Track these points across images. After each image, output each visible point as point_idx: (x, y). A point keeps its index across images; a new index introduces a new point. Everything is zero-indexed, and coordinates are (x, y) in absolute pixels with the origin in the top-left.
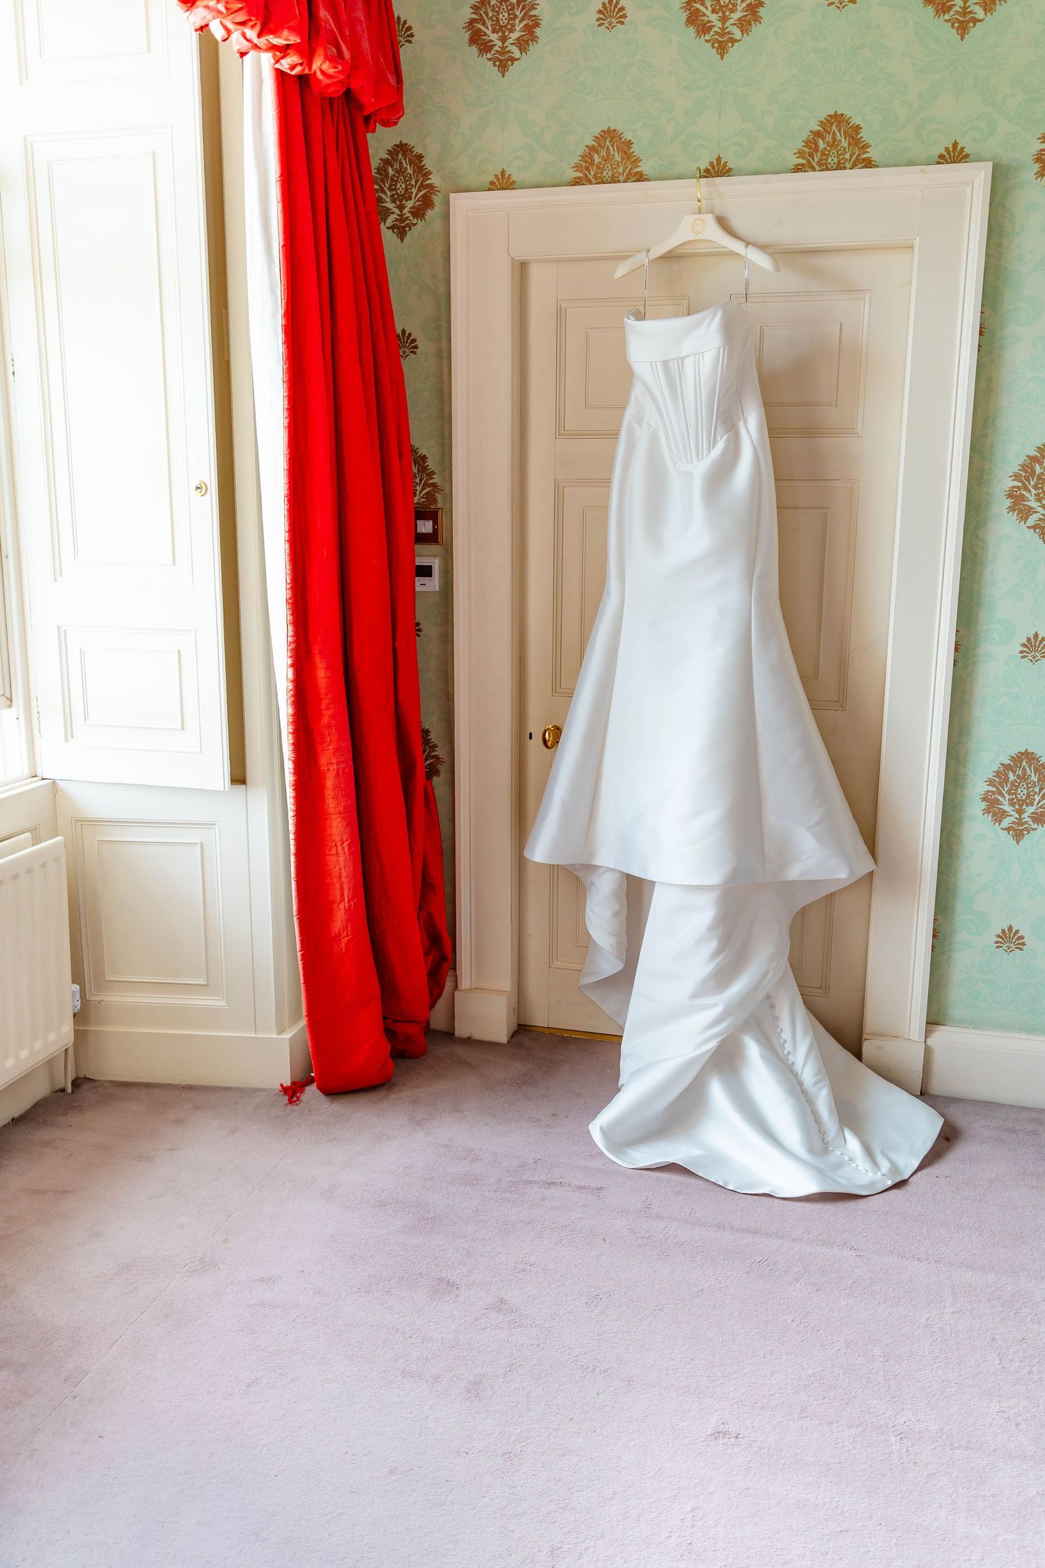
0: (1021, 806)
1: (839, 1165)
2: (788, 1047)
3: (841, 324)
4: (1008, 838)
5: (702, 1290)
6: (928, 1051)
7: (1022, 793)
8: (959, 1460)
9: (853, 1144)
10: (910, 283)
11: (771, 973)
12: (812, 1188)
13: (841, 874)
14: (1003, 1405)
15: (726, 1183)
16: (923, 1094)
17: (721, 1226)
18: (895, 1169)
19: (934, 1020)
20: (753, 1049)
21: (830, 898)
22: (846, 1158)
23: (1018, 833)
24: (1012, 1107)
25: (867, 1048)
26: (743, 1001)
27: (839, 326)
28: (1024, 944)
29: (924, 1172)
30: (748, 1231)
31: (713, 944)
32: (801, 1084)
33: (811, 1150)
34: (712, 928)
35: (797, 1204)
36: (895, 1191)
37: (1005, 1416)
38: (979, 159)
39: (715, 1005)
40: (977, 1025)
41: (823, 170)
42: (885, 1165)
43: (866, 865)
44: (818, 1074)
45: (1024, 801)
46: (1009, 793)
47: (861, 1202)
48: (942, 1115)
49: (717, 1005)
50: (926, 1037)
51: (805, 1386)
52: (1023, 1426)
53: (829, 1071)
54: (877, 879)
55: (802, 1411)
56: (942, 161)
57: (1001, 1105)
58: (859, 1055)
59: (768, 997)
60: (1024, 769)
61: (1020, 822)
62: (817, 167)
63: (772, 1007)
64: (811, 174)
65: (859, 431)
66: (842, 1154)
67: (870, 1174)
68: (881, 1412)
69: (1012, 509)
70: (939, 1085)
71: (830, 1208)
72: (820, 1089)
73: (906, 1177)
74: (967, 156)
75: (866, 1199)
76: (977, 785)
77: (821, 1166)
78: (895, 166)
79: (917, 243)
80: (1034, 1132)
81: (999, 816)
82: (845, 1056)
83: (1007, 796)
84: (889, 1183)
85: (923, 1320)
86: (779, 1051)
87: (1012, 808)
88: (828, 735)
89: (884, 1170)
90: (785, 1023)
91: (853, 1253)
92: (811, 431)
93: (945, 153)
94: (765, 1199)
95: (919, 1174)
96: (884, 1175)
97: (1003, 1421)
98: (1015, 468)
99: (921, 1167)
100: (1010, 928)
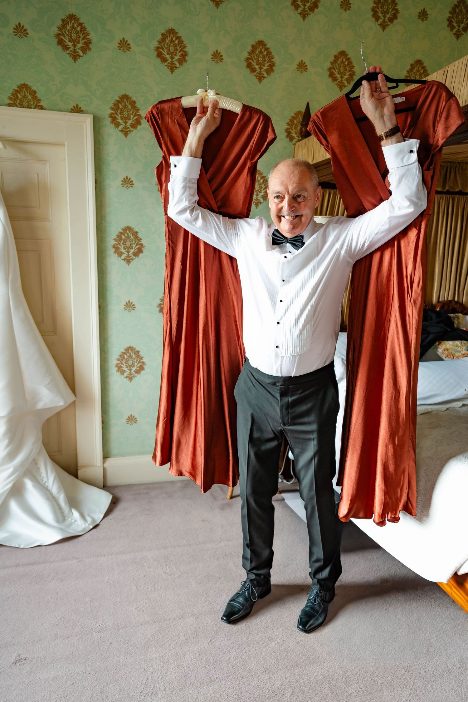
0: (130, 367)
1: (70, 525)
2: (45, 480)
3: (38, 174)
4: (127, 381)
5: (9, 597)
6: (104, 469)
7: (130, 362)
8: (121, 634)
9: (76, 514)
10: (65, 160)
11: (34, 450)
12: (59, 537)
13: (61, 403)
14: (138, 605)
15: (20, 545)
16: (105, 487)
17: (17, 565)
18: (93, 520)
19: (105, 457)
20: (29, 484)
21: (58, 414)
22: (73, 521)
23: (130, 378)
24: (139, 484)
25: (80, 473)
26: (22, 464)
27: (37, 175)
28: (137, 421)
29: (106, 519)
30: (30, 564)
31: (6, 442)
32: (51, 494)
33: (58, 521)
34: (5, 434)
35: (52, 546)
36: (94, 530)
37: (139, 609)
38: (87, 113)
39: (9, 468)
40: (122, 455)
41: (21, 107)
42: (89, 520)
43: (72, 398)
44: (59, 488)
45: (131, 366)
46: (125, 363)
47: (80, 538)
48: (112, 494)
49: (10, 468)
50: (103, 463)
51: (57, 625)
52: (145, 611)
53: (64, 486)
54: (77, 403)
55: (56, 636)
56: (72, 111)
57: (134, 485)
58: (76, 476)
59: (34, 460)
60: (130, 353)
61: (131, 374)
62: (19, 106)
63: (36, 464)
64: (16, 108)
65: (51, 219)
66: (71, 520)
67: (83, 525)
68: (90, 625)
69: (115, 252)
70: (110, 482)
71: (67, 544)
72: (61, 494)
73: (98, 522)
74: (82, 111)
75: (82, 536)
76: (113, 361)
77: (62, 527)
78: (53, 110)
79: (66, 143)
80: (147, 493)
81: (123, 372)
82: (71, 478)
83: (125, 364)
84: (91, 527)
85: (106, 580)
86: (41, 482)
87: (127, 369)
88: (50, 346)
89: (89, 522)
90: (43, 470)
91: (77, 560)
92: (30, 218)
93: (73, 108)
94: (38, 548)
95: (104, 520)
96: (89, 524)
97: (138, 611)
98: (114, 236)
99: (105, 517)
100: (131, 415)
